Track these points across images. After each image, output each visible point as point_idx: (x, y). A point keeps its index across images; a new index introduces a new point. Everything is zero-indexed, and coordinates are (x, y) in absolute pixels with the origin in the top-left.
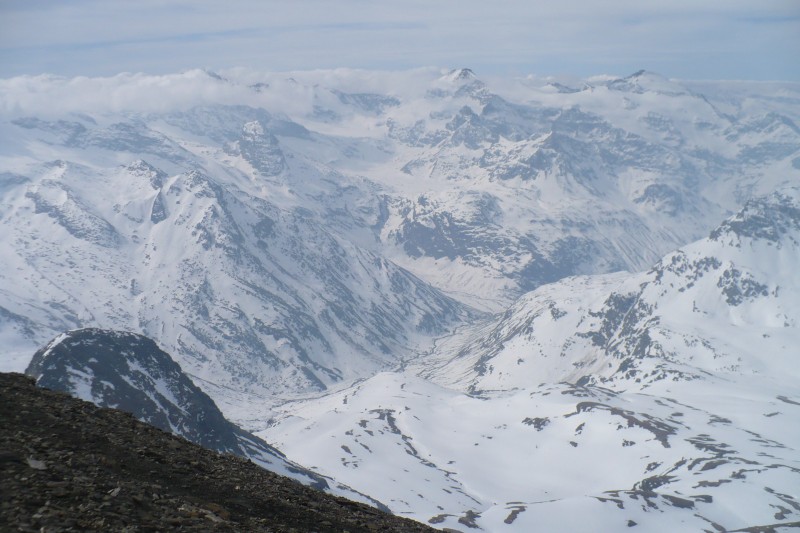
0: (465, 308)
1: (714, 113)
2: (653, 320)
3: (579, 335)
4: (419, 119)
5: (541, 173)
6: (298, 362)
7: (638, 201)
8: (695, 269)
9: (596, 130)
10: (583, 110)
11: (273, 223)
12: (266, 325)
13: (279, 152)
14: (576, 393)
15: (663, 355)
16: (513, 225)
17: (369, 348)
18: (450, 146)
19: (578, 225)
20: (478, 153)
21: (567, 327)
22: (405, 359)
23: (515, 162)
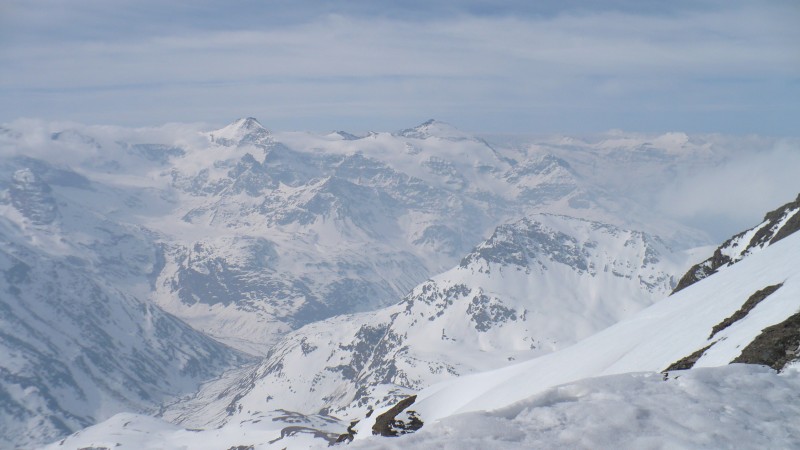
0: (235, 352)
1: (495, 157)
2: (402, 350)
3: (329, 369)
4: (202, 168)
5: (320, 217)
6: (47, 411)
7: (417, 242)
8: (445, 297)
9: (378, 175)
10: (366, 156)
11: (28, 268)
12: (12, 373)
13: (51, 201)
14: (288, 419)
15: (408, 383)
16: (288, 269)
17: (126, 394)
18: (231, 194)
19: (355, 267)
20: (259, 200)
21: (318, 361)
22: (165, 405)
23: (293, 207)
